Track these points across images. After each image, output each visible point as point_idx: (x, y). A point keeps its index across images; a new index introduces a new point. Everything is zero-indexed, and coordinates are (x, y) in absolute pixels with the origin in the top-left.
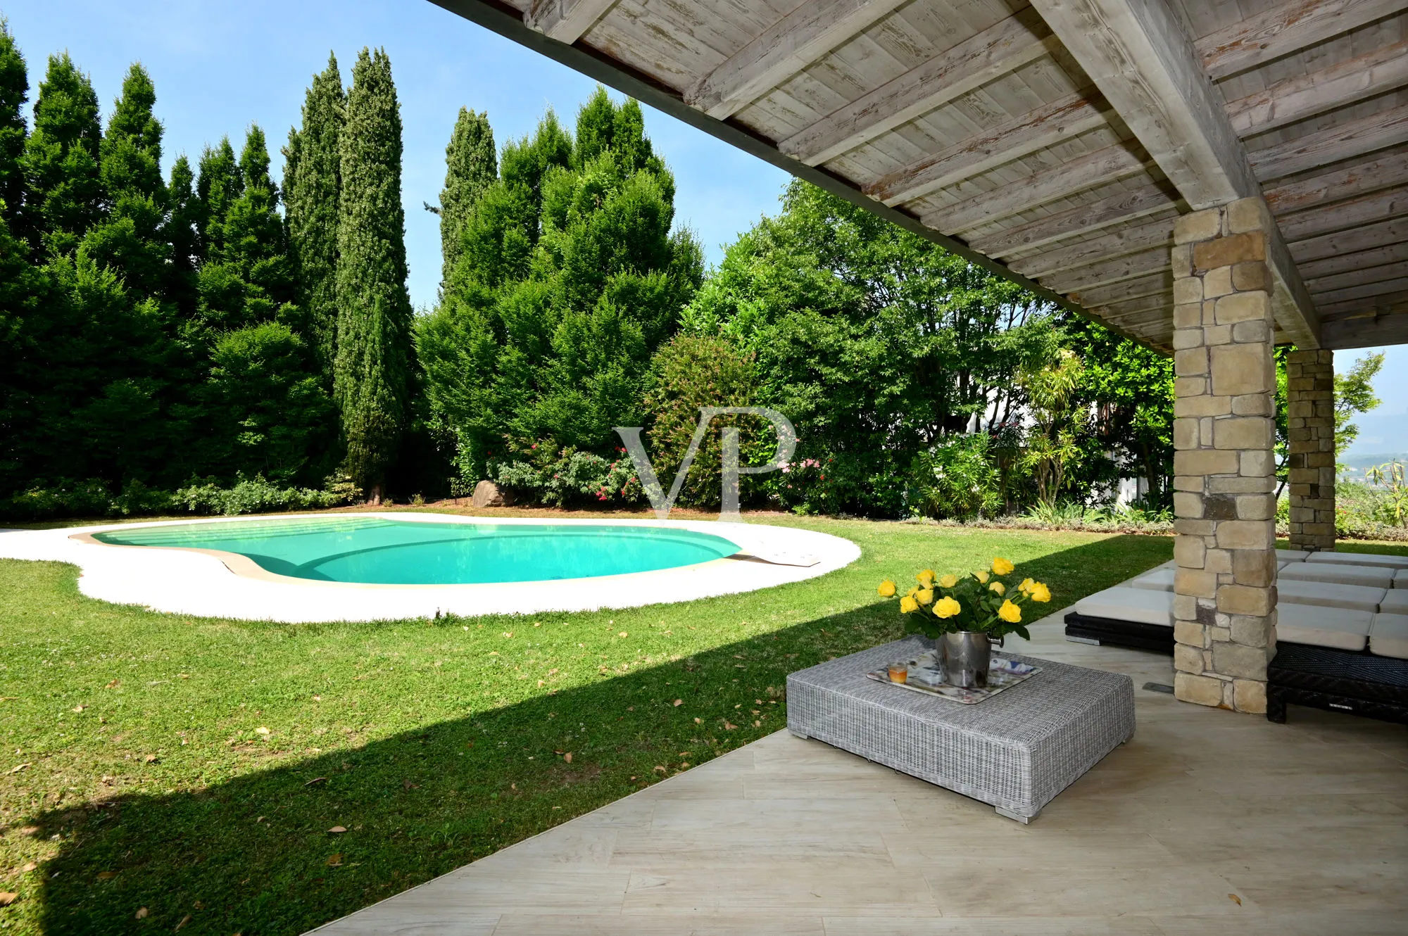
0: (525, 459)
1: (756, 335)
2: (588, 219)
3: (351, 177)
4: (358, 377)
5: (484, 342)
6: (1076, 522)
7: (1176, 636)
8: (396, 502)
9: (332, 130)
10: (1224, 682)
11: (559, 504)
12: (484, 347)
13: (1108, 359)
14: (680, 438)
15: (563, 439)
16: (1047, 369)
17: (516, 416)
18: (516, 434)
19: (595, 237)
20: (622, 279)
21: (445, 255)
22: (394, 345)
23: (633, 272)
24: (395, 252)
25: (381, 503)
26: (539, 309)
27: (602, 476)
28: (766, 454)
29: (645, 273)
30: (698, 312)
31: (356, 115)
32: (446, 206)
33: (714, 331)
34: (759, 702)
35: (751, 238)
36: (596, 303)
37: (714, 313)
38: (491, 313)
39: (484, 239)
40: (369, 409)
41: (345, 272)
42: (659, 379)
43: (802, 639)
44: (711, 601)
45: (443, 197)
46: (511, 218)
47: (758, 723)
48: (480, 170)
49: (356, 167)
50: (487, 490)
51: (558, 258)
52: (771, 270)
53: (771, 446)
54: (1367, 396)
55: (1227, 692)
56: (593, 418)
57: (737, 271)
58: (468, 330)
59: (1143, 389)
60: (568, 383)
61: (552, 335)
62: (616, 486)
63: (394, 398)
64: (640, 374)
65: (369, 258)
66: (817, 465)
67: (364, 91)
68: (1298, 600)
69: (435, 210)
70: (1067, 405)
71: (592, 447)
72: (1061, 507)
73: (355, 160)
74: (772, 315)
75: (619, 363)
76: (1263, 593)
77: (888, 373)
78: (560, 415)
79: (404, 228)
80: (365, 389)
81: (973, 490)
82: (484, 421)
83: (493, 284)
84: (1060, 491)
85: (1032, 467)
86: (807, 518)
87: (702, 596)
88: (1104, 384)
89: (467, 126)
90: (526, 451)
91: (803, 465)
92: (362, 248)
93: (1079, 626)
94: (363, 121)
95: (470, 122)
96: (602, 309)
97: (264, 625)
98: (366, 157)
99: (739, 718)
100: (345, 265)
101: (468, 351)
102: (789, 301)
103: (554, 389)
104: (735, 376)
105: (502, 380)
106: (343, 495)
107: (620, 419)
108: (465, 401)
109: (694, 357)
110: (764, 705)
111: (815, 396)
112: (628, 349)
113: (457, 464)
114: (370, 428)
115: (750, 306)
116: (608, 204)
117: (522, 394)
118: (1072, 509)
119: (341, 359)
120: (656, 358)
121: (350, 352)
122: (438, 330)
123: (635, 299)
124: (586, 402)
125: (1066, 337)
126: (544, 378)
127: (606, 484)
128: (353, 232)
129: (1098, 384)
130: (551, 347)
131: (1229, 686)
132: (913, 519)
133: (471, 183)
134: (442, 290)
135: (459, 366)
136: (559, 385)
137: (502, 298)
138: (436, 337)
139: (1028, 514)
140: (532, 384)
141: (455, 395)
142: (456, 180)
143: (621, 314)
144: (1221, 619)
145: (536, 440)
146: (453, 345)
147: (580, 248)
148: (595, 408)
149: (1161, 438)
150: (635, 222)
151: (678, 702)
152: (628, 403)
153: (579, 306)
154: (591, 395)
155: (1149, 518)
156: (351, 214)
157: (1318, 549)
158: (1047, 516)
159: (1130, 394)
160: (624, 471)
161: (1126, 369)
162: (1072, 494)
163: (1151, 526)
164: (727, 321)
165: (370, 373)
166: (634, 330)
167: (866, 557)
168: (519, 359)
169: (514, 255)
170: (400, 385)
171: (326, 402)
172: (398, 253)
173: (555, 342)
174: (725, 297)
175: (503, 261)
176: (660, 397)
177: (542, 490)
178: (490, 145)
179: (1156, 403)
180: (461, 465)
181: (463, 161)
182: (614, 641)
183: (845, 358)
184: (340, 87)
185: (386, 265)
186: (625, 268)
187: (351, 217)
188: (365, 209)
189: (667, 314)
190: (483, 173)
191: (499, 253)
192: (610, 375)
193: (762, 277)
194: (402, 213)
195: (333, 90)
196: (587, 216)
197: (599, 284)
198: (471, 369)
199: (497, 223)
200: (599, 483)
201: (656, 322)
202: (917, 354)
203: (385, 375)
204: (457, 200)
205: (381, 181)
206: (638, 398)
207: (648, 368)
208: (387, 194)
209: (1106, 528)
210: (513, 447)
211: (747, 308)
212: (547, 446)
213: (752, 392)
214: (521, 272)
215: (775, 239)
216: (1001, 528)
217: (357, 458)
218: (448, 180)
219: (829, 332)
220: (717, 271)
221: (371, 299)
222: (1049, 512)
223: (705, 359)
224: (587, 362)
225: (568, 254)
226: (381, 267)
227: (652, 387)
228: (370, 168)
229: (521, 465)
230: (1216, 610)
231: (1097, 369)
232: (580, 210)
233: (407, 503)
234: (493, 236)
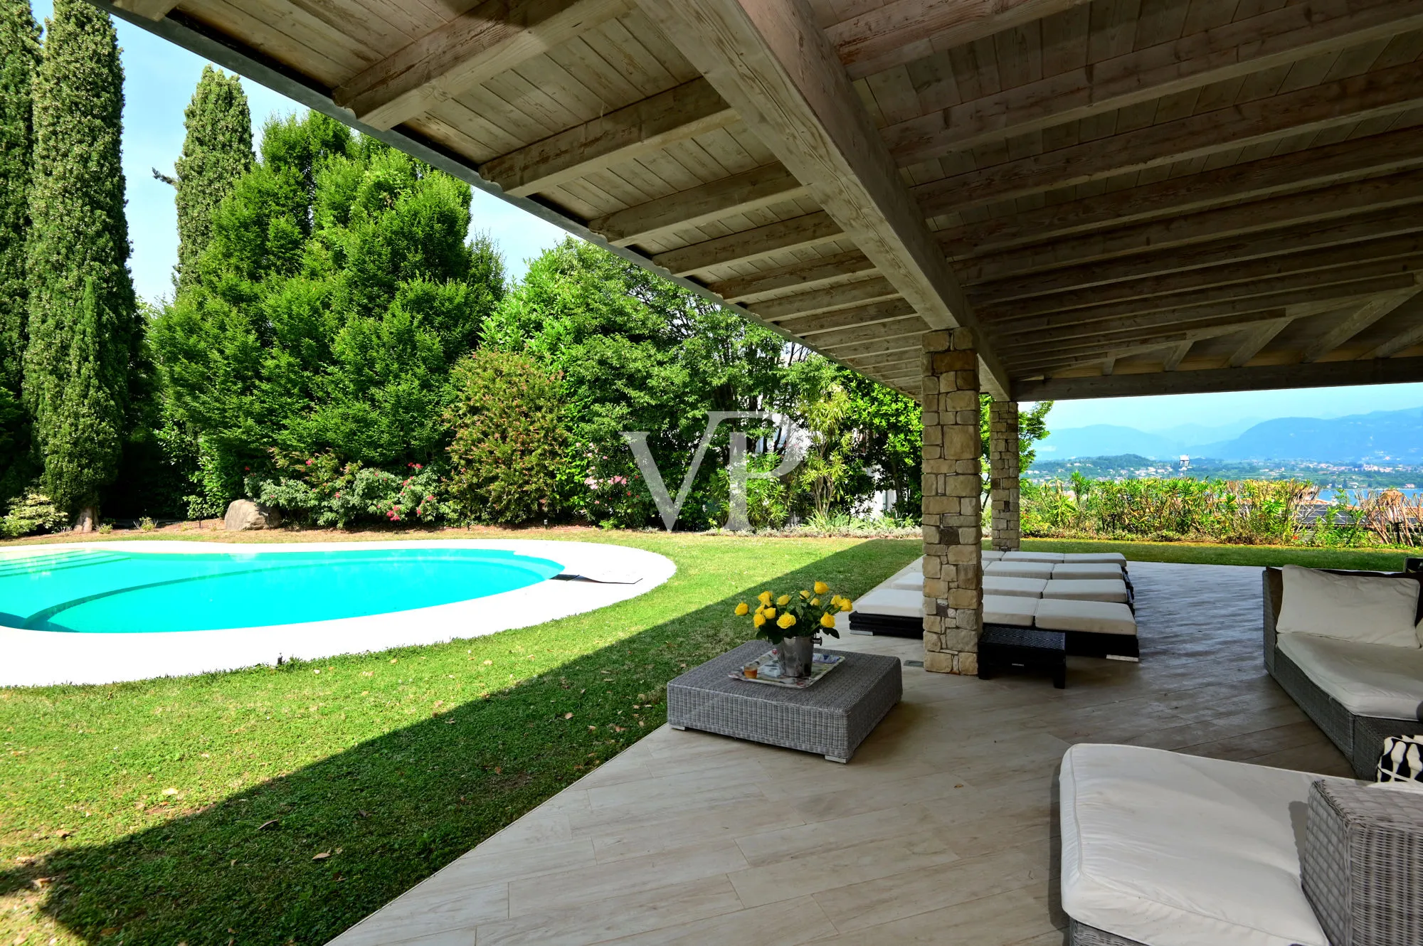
0: (297, 476)
1: (563, 354)
2: (377, 218)
3: (51, 129)
4: (62, 376)
5: (245, 344)
6: (844, 529)
7: (924, 626)
8: (115, 527)
9: (18, 65)
10: (953, 655)
11: (340, 525)
12: (244, 349)
13: (868, 394)
14: (483, 455)
15: (345, 455)
16: (822, 401)
17: (285, 427)
18: (285, 447)
19: (385, 238)
20: (418, 286)
21: (182, 234)
22: (114, 338)
23: (430, 280)
24: (113, 226)
25: (94, 529)
26: (315, 311)
27: (394, 494)
28: (573, 470)
29: (443, 281)
30: (500, 325)
31: (59, 54)
32: (185, 178)
33: (518, 348)
34: (636, 707)
35: (556, 255)
36: (386, 309)
37: (518, 328)
38: (252, 310)
39: (245, 226)
40: (77, 416)
41: (41, 246)
42: (459, 393)
43: (652, 651)
44: (557, 623)
45: (180, 166)
46: (278, 204)
47: (641, 723)
48: (230, 141)
49: (58, 118)
50: (244, 510)
51: (340, 258)
52: (577, 290)
53: (578, 463)
54: (1041, 428)
55: (955, 663)
56: (383, 432)
57: (542, 288)
58: (222, 328)
59: (893, 420)
60: (352, 393)
61: (333, 340)
62: (410, 505)
63: (112, 403)
64: (438, 387)
65: (77, 231)
66: (624, 482)
67: (71, 27)
68: (997, 592)
69: (170, 181)
70: (837, 432)
71: (381, 463)
72: (831, 517)
73: (57, 109)
74: (579, 335)
75: (414, 374)
76: (974, 593)
77: (691, 399)
78: (342, 428)
79: (126, 198)
80: (72, 391)
81: (764, 504)
82: (243, 433)
83: (254, 277)
84: (832, 504)
85: (810, 484)
86: (616, 534)
87: (548, 619)
88: (865, 414)
89: (214, 87)
90: (299, 467)
91: (610, 482)
92: (66, 218)
93: (860, 622)
94: (69, 63)
95: (220, 85)
96: (394, 316)
97: (65, 690)
98: (73, 107)
99: (625, 721)
100: (40, 236)
101: (221, 352)
102: (595, 322)
103: (333, 399)
104: (542, 394)
105: (265, 386)
106: (39, 521)
107: (415, 434)
108: (218, 409)
109: (499, 372)
110: (641, 709)
111: (622, 417)
112: (424, 360)
113: (200, 481)
114: (78, 439)
115: (556, 324)
116: (400, 203)
117: (293, 403)
118: (840, 518)
119: (34, 352)
120: (456, 371)
121: (49, 345)
122: (181, 325)
123: (432, 308)
124: (374, 415)
125: (837, 374)
126: (321, 387)
127: (399, 502)
128: (54, 197)
129: (860, 414)
130: (331, 354)
131: (956, 657)
132: (712, 531)
133: (218, 154)
134: (178, 276)
135: (209, 368)
136: (340, 395)
137: (270, 296)
138: (179, 334)
139: (807, 523)
140: (307, 393)
141: (204, 403)
142: (198, 149)
143: (416, 323)
144: (951, 612)
145: (312, 455)
146: (202, 345)
147: (368, 248)
148: (385, 421)
149: (906, 460)
150: (432, 227)
151: (569, 716)
152: (425, 417)
153: (366, 311)
154: (380, 408)
155: (897, 525)
156: (50, 174)
157: (1009, 549)
158: (822, 526)
159: (884, 423)
160: (419, 489)
161: (881, 403)
162: (840, 506)
163: (899, 531)
164: (532, 337)
165: (78, 371)
166: (430, 340)
167: (682, 572)
168: (289, 364)
169: (282, 246)
170: (120, 387)
171: (12, 405)
172: (117, 228)
173: (336, 348)
174: (529, 313)
175: (267, 252)
176: (461, 412)
177: (318, 510)
178: (244, 113)
179: (902, 432)
180: (205, 482)
181: (209, 128)
182: (482, 670)
183: (652, 382)
184: (30, 13)
185: (101, 242)
186: (421, 275)
187: (50, 179)
188: (71, 171)
189: (467, 326)
190: (235, 145)
191: (263, 243)
192: (404, 387)
193: (568, 297)
194: (123, 179)
195: (20, 16)
196: (375, 214)
197: (391, 290)
198: (227, 374)
199: (260, 208)
200: (388, 502)
201: (457, 332)
202: (716, 382)
203: (100, 375)
204: (200, 173)
205: (94, 139)
206: (436, 413)
207: (447, 380)
208: (103, 156)
209: (866, 534)
210: (281, 462)
211: (554, 326)
212: (325, 461)
213: (559, 410)
214: (292, 268)
215: (581, 260)
216: (786, 536)
217: (60, 475)
218: (187, 147)
219: (638, 357)
220: (519, 283)
221: (80, 281)
222: (823, 522)
223: (509, 374)
224: (376, 373)
225: (352, 253)
226: (94, 243)
227: (452, 402)
228: (79, 122)
229: (291, 482)
230: (948, 607)
231: (860, 402)
232: (366, 207)
233: (132, 527)
234: (255, 223)
